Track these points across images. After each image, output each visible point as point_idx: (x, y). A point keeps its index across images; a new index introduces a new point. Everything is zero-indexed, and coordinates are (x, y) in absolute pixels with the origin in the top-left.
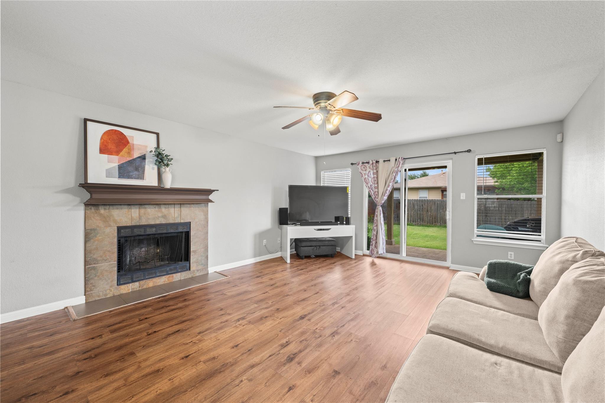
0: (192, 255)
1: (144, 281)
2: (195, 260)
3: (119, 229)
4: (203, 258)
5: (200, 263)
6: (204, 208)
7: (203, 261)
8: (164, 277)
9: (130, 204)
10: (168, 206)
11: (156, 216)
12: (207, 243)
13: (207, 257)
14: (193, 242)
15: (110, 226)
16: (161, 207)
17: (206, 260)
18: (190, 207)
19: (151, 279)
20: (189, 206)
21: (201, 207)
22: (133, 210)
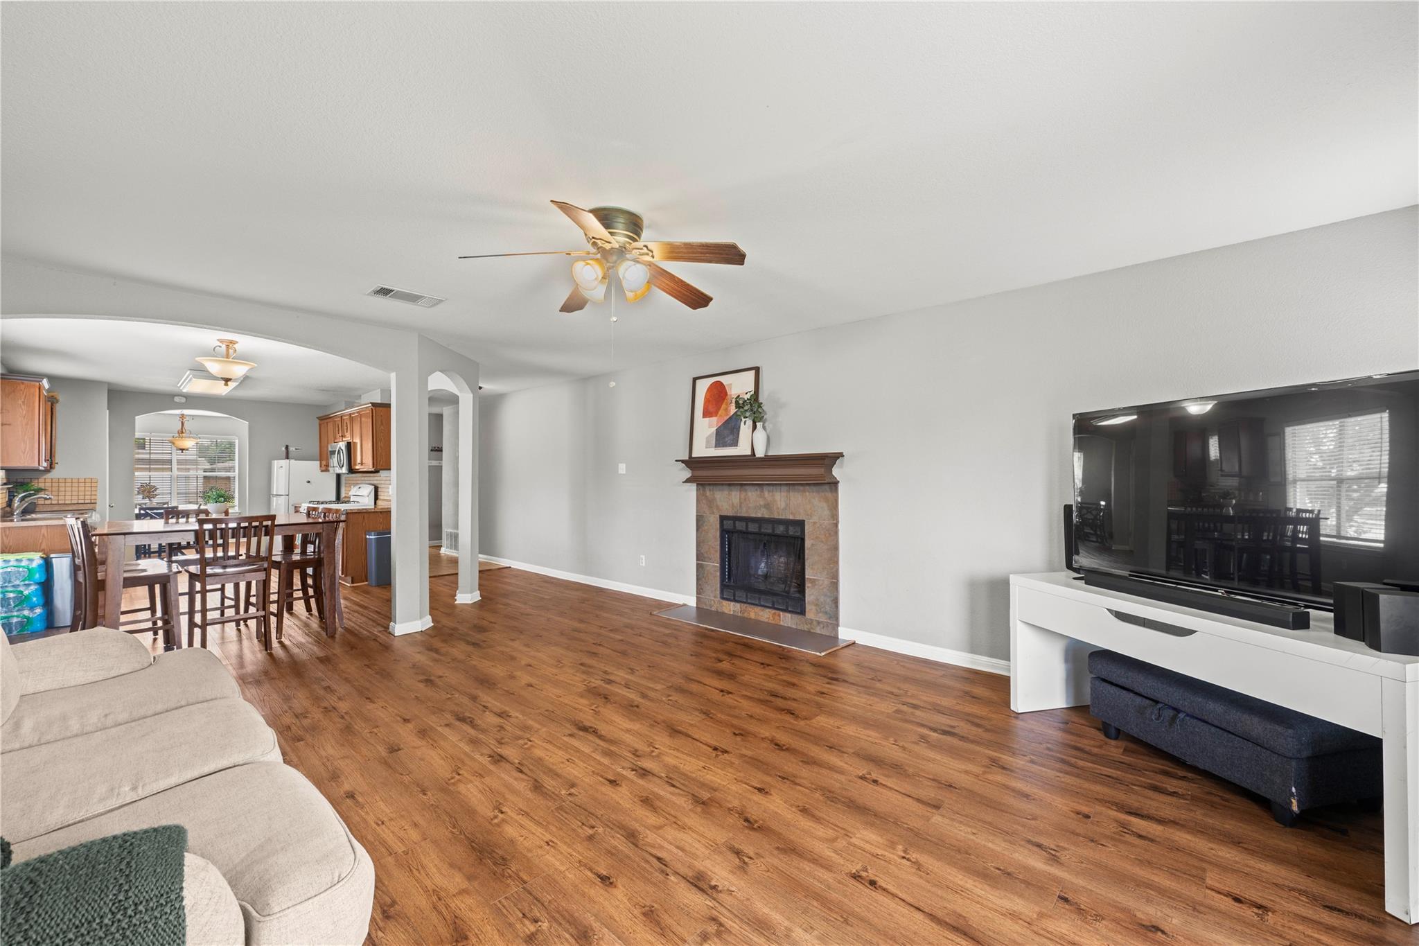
0: (808, 587)
1: (745, 605)
2: (812, 597)
3: (723, 518)
4: (829, 600)
5: (822, 610)
6: (829, 495)
7: (828, 608)
8: (768, 610)
9: (730, 484)
10: (772, 488)
11: (758, 505)
12: (835, 569)
13: (836, 601)
14: (808, 561)
15: (713, 513)
16: (763, 489)
17: (834, 606)
18: (804, 491)
19: (752, 606)
20: (801, 488)
21: (823, 492)
22: (733, 493)
